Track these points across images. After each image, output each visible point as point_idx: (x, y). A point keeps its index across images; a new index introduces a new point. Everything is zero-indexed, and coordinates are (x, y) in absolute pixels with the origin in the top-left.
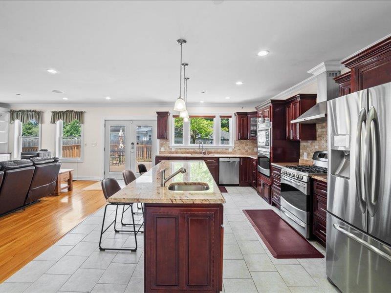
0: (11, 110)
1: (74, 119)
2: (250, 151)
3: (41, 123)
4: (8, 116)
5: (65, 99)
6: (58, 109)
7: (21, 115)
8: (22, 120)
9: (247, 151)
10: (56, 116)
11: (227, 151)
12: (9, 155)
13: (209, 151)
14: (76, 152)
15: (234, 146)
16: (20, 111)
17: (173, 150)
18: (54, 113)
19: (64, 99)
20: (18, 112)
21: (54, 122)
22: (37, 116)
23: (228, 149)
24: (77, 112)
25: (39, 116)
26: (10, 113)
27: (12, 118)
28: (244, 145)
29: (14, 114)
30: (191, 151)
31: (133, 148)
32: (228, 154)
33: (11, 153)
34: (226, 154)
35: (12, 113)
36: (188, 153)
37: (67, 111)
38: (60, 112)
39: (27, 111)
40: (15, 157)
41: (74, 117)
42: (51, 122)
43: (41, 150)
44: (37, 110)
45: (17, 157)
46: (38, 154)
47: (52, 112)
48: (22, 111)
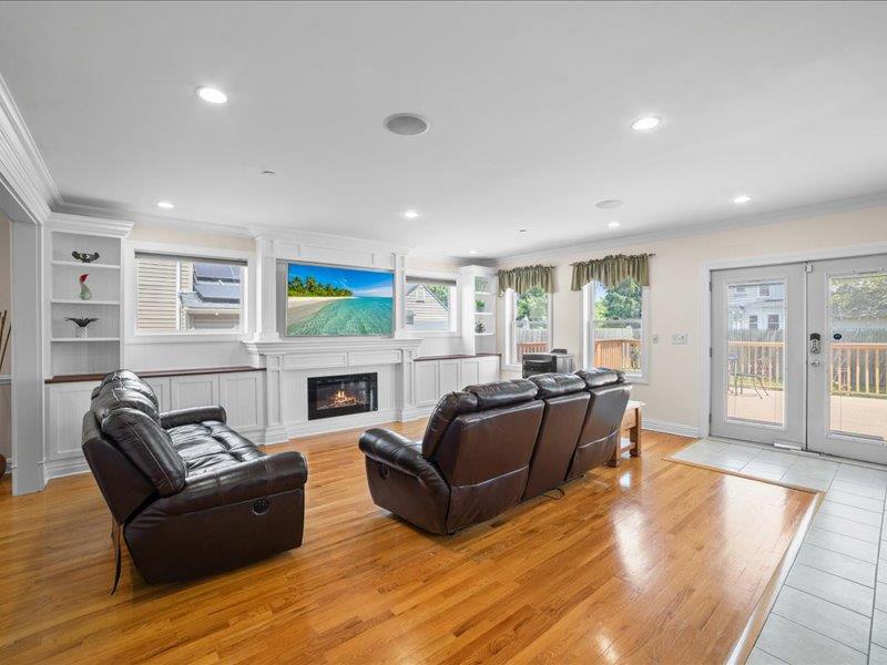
0: (500, 272)
1: (624, 275)
3: (552, 292)
4: (495, 282)
5: (614, 225)
6: (585, 258)
7: (515, 278)
8: (518, 289)
10: (583, 272)
12: (497, 358)
14: (599, 356)
16: (514, 270)
18: (579, 267)
19: (610, 225)
20: (510, 273)
21: (577, 286)
22: (545, 278)
24: (632, 257)
25: (547, 276)
26: (498, 278)
27: (502, 287)
29: (506, 278)
31: (816, 351)
33: (500, 355)
35: (501, 274)
37: (607, 259)
38: (591, 262)
39: (527, 268)
40: (507, 362)
41: (624, 272)
42: (572, 289)
43: (555, 351)
44: (545, 265)
45: (511, 363)
46: (554, 358)
47: (574, 264)
48: (517, 270)
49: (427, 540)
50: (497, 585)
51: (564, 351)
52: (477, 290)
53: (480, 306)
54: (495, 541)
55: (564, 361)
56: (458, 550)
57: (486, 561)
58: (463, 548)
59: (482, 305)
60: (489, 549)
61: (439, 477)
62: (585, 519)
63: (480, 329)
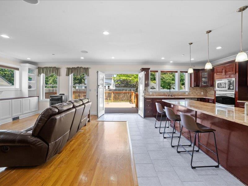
2: (198, 94)
3: (59, 76)
4: (37, 71)
6: (71, 66)
7: (45, 70)
8: (46, 74)
9: (197, 94)
10: (70, 71)
11: (185, 94)
12: (37, 98)
13: (174, 94)
15: (189, 91)
16: (45, 68)
17: (151, 94)
18: (69, 69)
20: (43, 68)
21: (68, 75)
22: (57, 71)
23: (185, 93)
24: (85, 68)
25: (58, 71)
26: (38, 70)
27: (39, 73)
28: (195, 90)
29: (41, 70)
30: (162, 94)
32: (186, 96)
33: (38, 96)
34: (185, 96)
35: (39, 68)
36: (161, 95)
37: (77, 67)
38: (73, 68)
39: (50, 67)
40: (41, 99)
41: (82, 72)
42: (66, 75)
43: (60, 94)
44: (57, 67)
45: (43, 99)
46: (62, 97)
47: (67, 68)
48: (46, 68)
49: (34, 170)
50: (71, 171)
51: (64, 94)
52: (29, 73)
53: (30, 79)
54: (62, 158)
55: (65, 97)
56: (50, 167)
57: (63, 166)
58: (52, 165)
59: (31, 79)
60: (62, 161)
61: (42, 142)
62: (86, 141)
63: (30, 87)
